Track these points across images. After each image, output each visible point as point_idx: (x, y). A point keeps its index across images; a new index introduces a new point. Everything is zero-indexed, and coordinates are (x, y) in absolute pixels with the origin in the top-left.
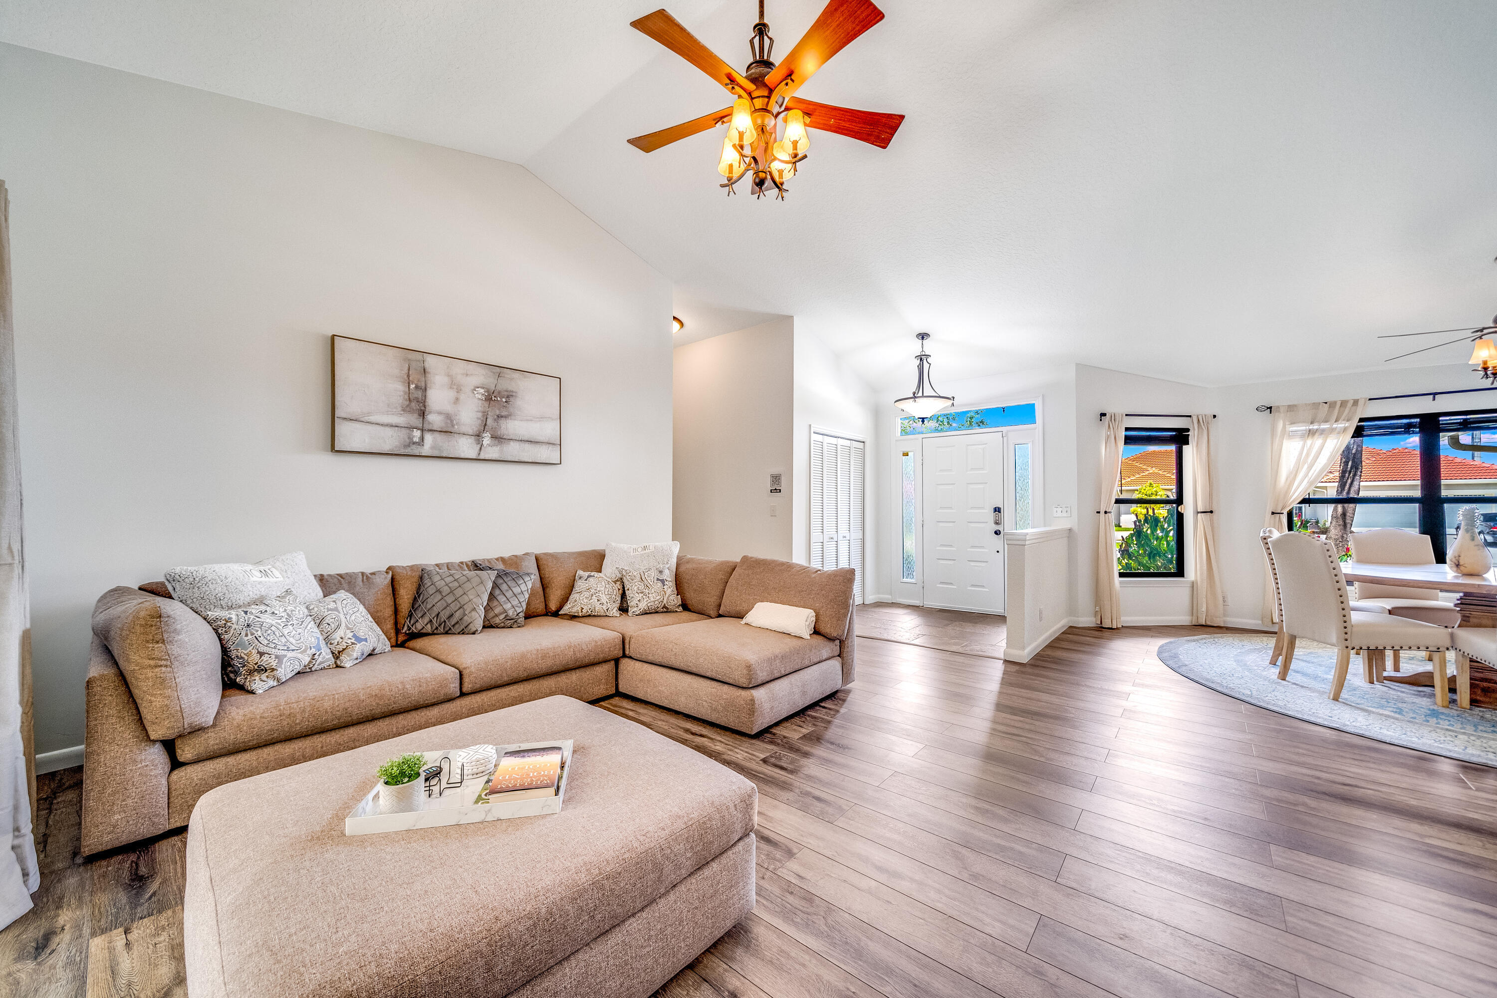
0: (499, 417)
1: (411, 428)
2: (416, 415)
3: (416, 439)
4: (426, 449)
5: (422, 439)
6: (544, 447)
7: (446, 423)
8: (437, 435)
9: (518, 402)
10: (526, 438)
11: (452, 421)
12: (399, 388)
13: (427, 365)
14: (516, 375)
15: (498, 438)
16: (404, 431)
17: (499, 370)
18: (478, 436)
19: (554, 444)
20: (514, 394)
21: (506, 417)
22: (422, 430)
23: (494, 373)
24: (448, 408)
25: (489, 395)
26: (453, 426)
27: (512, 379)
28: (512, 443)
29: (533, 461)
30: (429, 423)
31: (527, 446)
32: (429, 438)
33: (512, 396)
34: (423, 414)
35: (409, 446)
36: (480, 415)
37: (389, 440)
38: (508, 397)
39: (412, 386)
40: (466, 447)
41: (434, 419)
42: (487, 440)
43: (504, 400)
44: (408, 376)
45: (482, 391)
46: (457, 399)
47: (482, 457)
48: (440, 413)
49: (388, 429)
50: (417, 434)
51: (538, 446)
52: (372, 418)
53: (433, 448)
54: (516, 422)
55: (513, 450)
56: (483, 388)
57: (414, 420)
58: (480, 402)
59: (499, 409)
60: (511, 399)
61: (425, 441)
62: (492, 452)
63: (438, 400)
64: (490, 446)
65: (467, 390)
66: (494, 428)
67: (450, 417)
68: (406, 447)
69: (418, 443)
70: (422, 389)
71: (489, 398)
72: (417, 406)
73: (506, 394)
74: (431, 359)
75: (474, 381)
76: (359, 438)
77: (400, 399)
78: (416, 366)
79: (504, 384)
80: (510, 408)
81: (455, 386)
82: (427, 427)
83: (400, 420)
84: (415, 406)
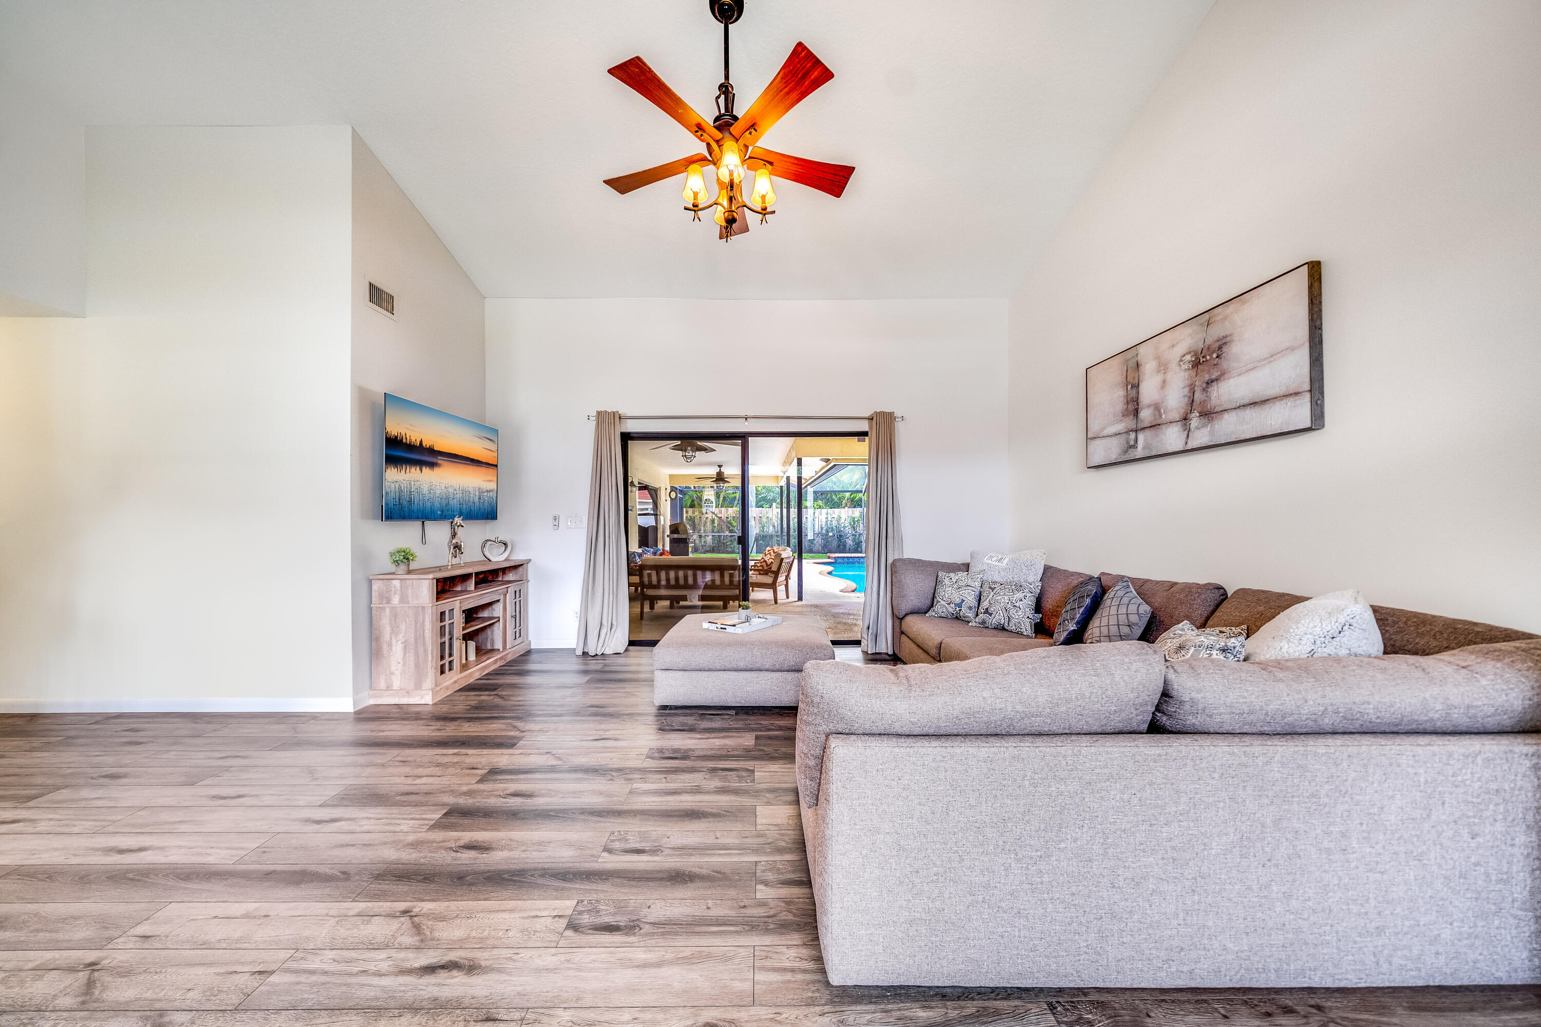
0: (1209, 383)
1: (1128, 431)
2: (1132, 416)
3: (1132, 443)
4: (1139, 452)
5: (1136, 440)
6: (1284, 404)
7: (1155, 415)
8: (1147, 432)
9: (1234, 349)
10: (1246, 401)
11: (1159, 411)
12: (1121, 393)
13: (1140, 358)
14: (1231, 307)
15: (1206, 415)
16: (1124, 436)
17: (1206, 317)
18: (1185, 419)
19: (1297, 394)
20: (1228, 339)
21: (1217, 380)
22: (1136, 431)
23: (1202, 324)
24: (1157, 396)
25: (1197, 358)
26: (1161, 416)
27: (1225, 318)
28: (1226, 416)
29: (1259, 434)
30: (1142, 421)
31: (1249, 413)
32: (1141, 437)
33: (1225, 343)
34: (1136, 412)
35: (1127, 451)
36: (1187, 390)
37: (1114, 454)
38: (1220, 348)
39: (1129, 387)
40: (1172, 438)
41: (1146, 415)
42: (1195, 422)
43: (1215, 355)
44: (1127, 378)
45: (1190, 357)
46: (1164, 382)
47: (1189, 447)
48: (1149, 406)
49: (1114, 438)
50: (1133, 435)
51: (1266, 407)
52: (1106, 432)
53: (1144, 448)
54: (1232, 381)
55: (1230, 426)
56: (1189, 353)
57: (1130, 423)
58: (1187, 374)
59: (1209, 372)
60: (1225, 349)
61: (1139, 442)
62: (1201, 437)
63: (1149, 391)
64: (1197, 428)
65: (1174, 365)
66: (1203, 403)
67: (1157, 407)
68: (1126, 452)
69: (1134, 446)
70: (1136, 386)
71: (1196, 364)
72: (1133, 406)
73: (1217, 345)
74: (1142, 350)
75: (1181, 349)
76: (1104, 451)
77: (1120, 406)
78: (1132, 363)
79: (1216, 332)
80: (1224, 364)
81: (1163, 367)
82: (1140, 426)
83: (1120, 427)
84: (1131, 407)
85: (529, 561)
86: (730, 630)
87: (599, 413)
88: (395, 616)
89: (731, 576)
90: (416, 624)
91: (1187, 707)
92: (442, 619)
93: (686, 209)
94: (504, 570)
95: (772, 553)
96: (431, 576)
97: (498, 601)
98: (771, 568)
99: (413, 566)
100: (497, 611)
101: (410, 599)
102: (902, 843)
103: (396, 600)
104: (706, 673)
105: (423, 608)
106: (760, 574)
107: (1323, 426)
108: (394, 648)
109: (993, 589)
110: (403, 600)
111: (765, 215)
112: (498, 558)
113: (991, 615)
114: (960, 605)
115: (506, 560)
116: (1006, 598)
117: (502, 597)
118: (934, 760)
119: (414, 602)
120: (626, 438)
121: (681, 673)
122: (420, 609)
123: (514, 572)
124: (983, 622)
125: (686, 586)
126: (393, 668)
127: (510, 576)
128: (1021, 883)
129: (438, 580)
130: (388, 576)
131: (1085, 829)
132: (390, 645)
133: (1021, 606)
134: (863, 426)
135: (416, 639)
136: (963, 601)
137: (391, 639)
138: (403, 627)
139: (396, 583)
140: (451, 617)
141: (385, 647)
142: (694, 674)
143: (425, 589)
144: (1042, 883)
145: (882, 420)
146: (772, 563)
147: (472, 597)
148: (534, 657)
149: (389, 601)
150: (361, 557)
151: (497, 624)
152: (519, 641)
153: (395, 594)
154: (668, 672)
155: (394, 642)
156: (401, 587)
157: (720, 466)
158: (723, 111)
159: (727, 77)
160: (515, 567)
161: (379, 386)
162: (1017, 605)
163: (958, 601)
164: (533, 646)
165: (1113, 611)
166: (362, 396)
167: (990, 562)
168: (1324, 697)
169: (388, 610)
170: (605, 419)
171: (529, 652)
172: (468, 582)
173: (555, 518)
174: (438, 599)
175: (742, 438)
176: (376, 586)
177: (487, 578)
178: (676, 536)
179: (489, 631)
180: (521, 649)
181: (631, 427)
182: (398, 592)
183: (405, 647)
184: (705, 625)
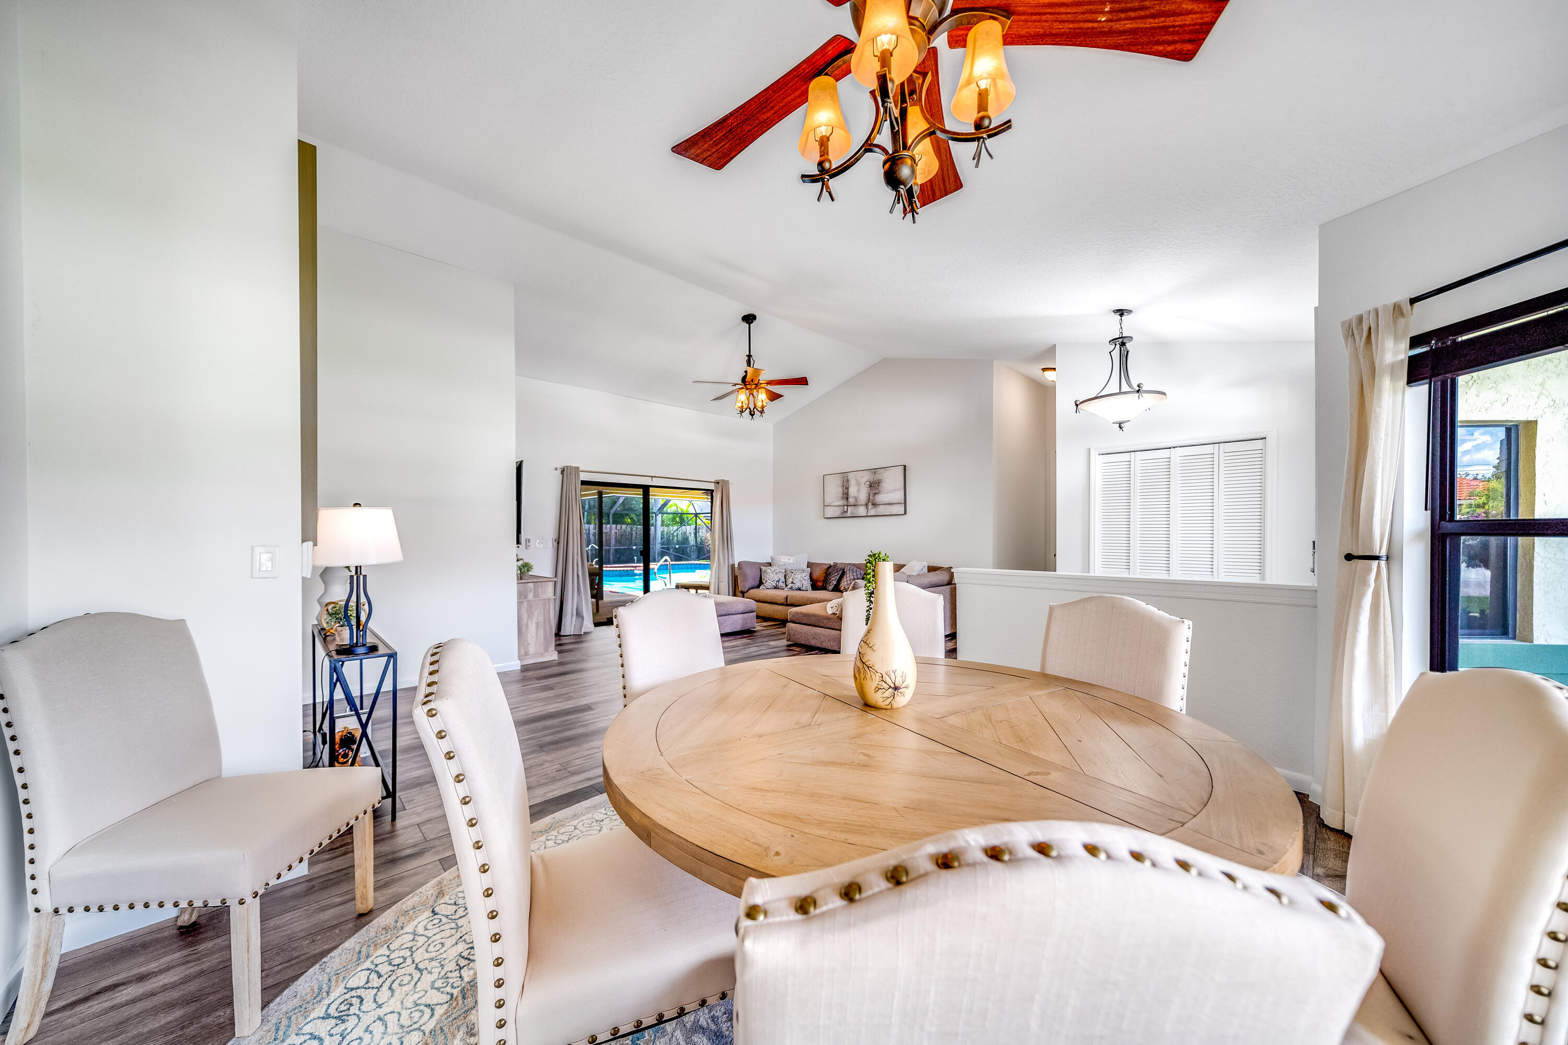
0: (875, 494)
1: (844, 506)
2: (845, 499)
3: (845, 510)
4: (849, 514)
5: (847, 510)
6: (896, 505)
7: (854, 501)
8: (852, 507)
9: (882, 485)
10: (885, 503)
12: (840, 489)
13: (849, 478)
14: (882, 471)
15: (874, 505)
16: (842, 507)
17: (874, 471)
18: (867, 505)
19: (900, 504)
20: (881, 480)
21: (877, 493)
22: (847, 506)
23: (872, 473)
24: (855, 494)
25: (871, 484)
26: (858, 502)
27: (880, 473)
28: (881, 506)
29: (891, 514)
31: (887, 506)
32: (849, 509)
33: (880, 482)
34: (847, 499)
36: (867, 495)
37: (837, 514)
39: (844, 487)
40: (862, 511)
41: (851, 500)
42: (870, 506)
43: (877, 485)
44: (843, 484)
45: (868, 483)
46: (859, 489)
47: (868, 515)
48: (853, 497)
49: (838, 507)
50: (846, 507)
51: (891, 506)
52: (832, 505)
53: (851, 513)
54: (881, 495)
55: (881, 510)
56: (868, 481)
57: (845, 502)
58: (868, 488)
60: (879, 484)
62: (872, 512)
63: (853, 491)
64: (871, 509)
65: (862, 484)
66: (873, 500)
67: (856, 499)
68: (843, 513)
69: (847, 512)
70: (847, 488)
71: (871, 486)
72: (846, 496)
73: (877, 482)
74: (850, 475)
75: (865, 479)
76: (830, 512)
77: (840, 495)
78: (845, 479)
79: (877, 477)
80: (880, 489)
81: (858, 484)
82: (849, 504)
83: (840, 503)
84: (845, 496)
87: (564, 467)
90: (544, 610)
101: (540, 595)
107: (907, 515)
108: (530, 628)
109: (789, 573)
110: (536, 595)
113: (794, 584)
114: (778, 581)
119: (542, 596)
122: (547, 601)
124: (792, 588)
126: (529, 641)
132: (527, 626)
133: (803, 578)
134: (711, 486)
135: (544, 620)
136: (780, 579)
137: (528, 621)
138: (536, 613)
141: (524, 627)
143: (550, 587)
145: (719, 483)
149: (526, 597)
153: (530, 591)
155: (530, 623)
156: (534, 587)
159: (749, 351)
162: (801, 577)
163: (775, 579)
165: (848, 575)
169: (525, 603)
170: (567, 471)
173: (528, 541)
175: (646, 489)
182: (533, 591)
183: (537, 625)
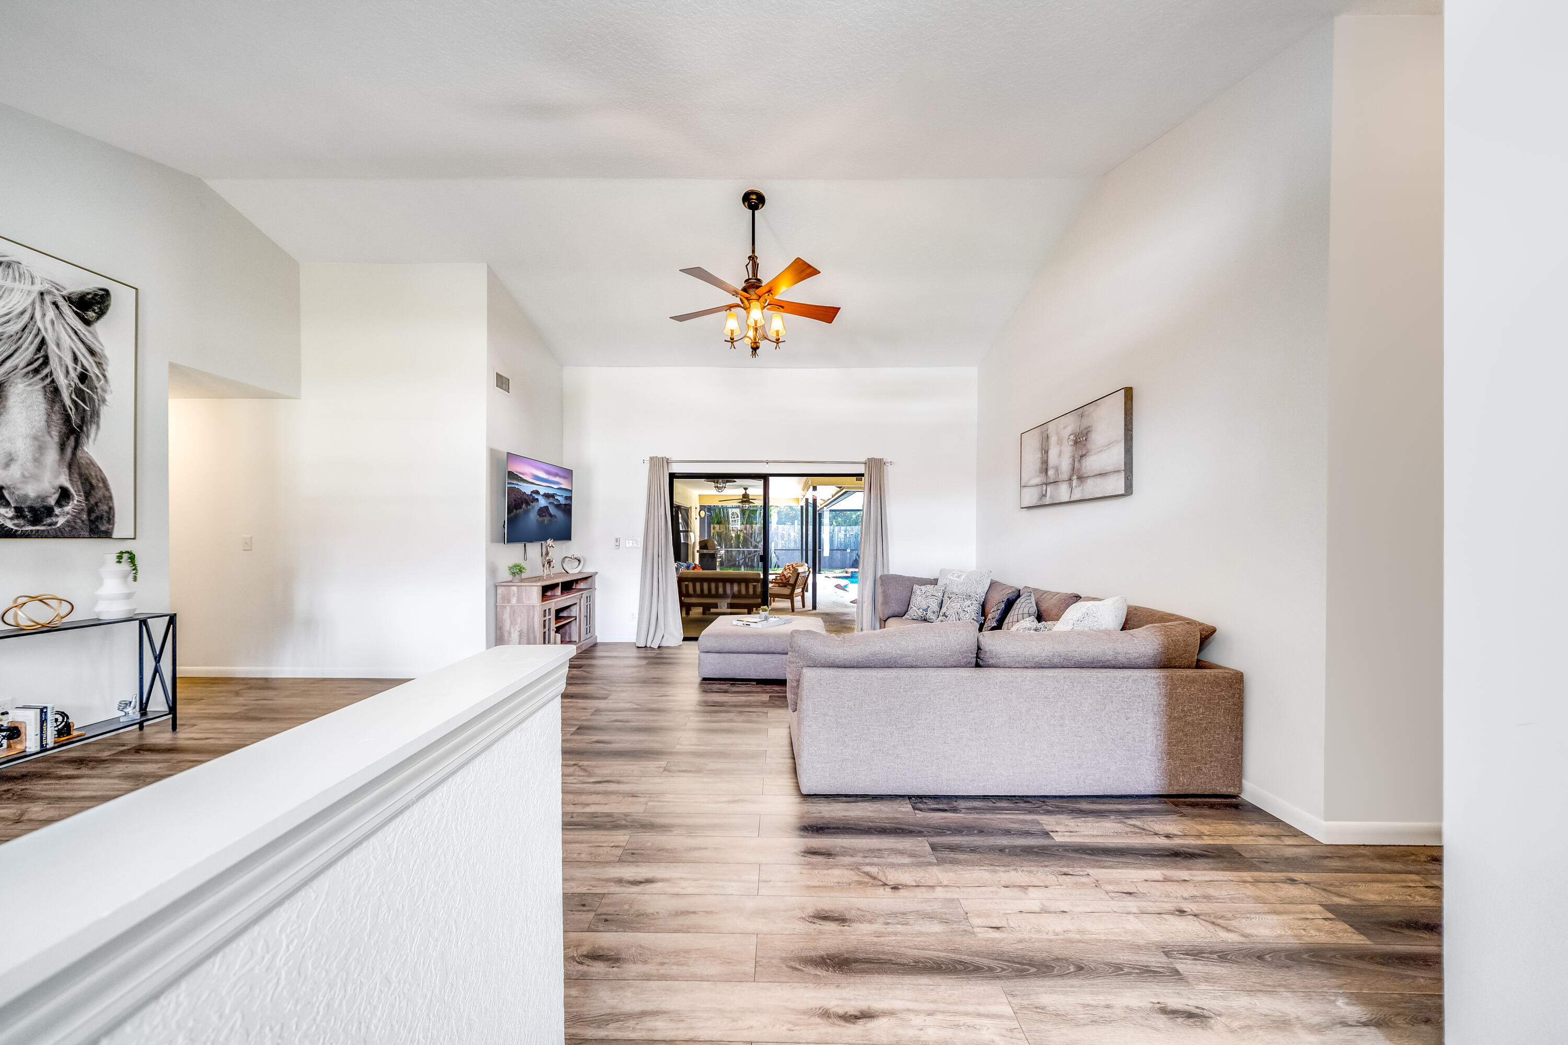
0: (1082, 456)
1: (1042, 484)
2: (1044, 473)
3: (1044, 493)
4: (1047, 500)
5: (1046, 491)
6: (1116, 476)
7: (1056, 474)
8: (1052, 486)
9: (1093, 436)
10: (1098, 472)
11: (1058, 472)
12: (1038, 455)
13: (1048, 432)
14: (1092, 407)
15: (1081, 478)
16: (1040, 487)
17: (1081, 411)
18: (1070, 480)
19: (1119, 471)
20: (1090, 428)
21: (1085, 455)
22: (1046, 484)
23: (1078, 415)
24: (1057, 461)
25: (1076, 439)
26: (1058, 475)
27: (1089, 414)
28: (1089, 480)
29: (1104, 495)
30: (1049, 477)
31: (1100, 480)
32: (1049, 489)
33: (1089, 431)
34: (1046, 471)
36: (1071, 459)
37: (1035, 496)
38: (1087, 434)
39: (1043, 452)
40: (1063, 492)
41: (1051, 473)
42: (1075, 483)
43: (1084, 439)
44: (1042, 445)
45: (1072, 437)
46: (1061, 451)
47: (1072, 500)
48: (1053, 468)
49: (1036, 488)
50: (1044, 487)
51: (1107, 477)
52: (1030, 483)
53: (1051, 497)
54: (1092, 457)
55: (1091, 487)
56: (1072, 434)
57: (1043, 478)
58: (1071, 448)
59: (1081, 449)
60: (1089, 435)
61: (1048, 493)
62: (1078, 493)
63: (1053, 456)
64: (1076, 487)
65: (1065, 441)
66: (1079, 470)
67: (1057, 469)
68: (1041, 499)
69: (1045, 496)
70: (1047, 452)
71: (1076, 442)
73: (1085, 431)
74: (1051, 425)
75: (1069, 430)
76: (1029, 496)
77: (1038, 465)
78: (1045, 435)
79: (1085, 423)
80: (1089, 446)
81: (1060, 441)
82: (1048, 481)
83: (1038, 480)
84: (1044, 467)
85: (597, 573)
86: (752, 625)
87: (651, 459)
88: (513, 612)
89: (755, 587)
90: (528, 618)
91: (988, 654)
92: (545, 616)
93: (725, 341)
94: (577, 581)
95: (791, 568)
96: (539, 584)
97: (575, 604)
98: (789, 581)
99: (524, 576)
100: (574, 611)
101: (524, 601)
102: (839, 720)
103: (514, 601)
104: (735, 655)
105: (533, 606)
106: (779, 586)
107: (1132, 493)
108: (512, 635)
109: (950, 598)
110: (519, 601)
111: (778, 343)
112: (574, 571)
113: (946, 617)
114: (926, 610)
115: (579, 573)
116: (959, 604)
117: (578, 601)
118: (855, 679)
119: (526, 602)
120: (673, 476)
121: (718, 655)
122: (531, 607)
123: (585, 582)
125: (717, 596)
127: (582, 585)
128: (899, 741)
129: (543, 587)
130: (507, 584)
131: (931, 714)
132: (510, 633)
133: (968, 611)
134: (860, 469)
135: (528, 630)
136: (929, 607)
137: (510, 628)
138: (519, 620)
139: (515, 589)
140: (550, 614)
141: (506, 634)
142: (727, 655)
143: (535, 593)
144: (909, 741)
145: (873, 463)
146: (790, 576)
147: (560, 600)
148: (599, 648)
149: (509, 601)
150: (492, 571)
151: (574, 622)
152: (589, 635)
153: (513, 596)
154: (708, 654)
155: (512, 630)
156: (518, 591)
157: (746, 489)
158: (751, 277)
159: (753, 251)
160: (585, 579)
161: (505, 447)
162: (966, 610)
163: (925, 607)
164: (598, 641)
166: (493, 454)
167: (951, 578)
168: (1053, 648)
169: (508, 608)
170: (657, 463)
171: (595, 645)
172: (556, 590)
173: (617, 540)
174: (542, 602)
175: (765, 477)
176: (500, 590)
177: (568, 587)
178: (705, 551)
179: (567, 627)
180: (590, 642)
181: (677, 469)
182: (516, 595)
183: (520, 634)
184: (735, 622)
